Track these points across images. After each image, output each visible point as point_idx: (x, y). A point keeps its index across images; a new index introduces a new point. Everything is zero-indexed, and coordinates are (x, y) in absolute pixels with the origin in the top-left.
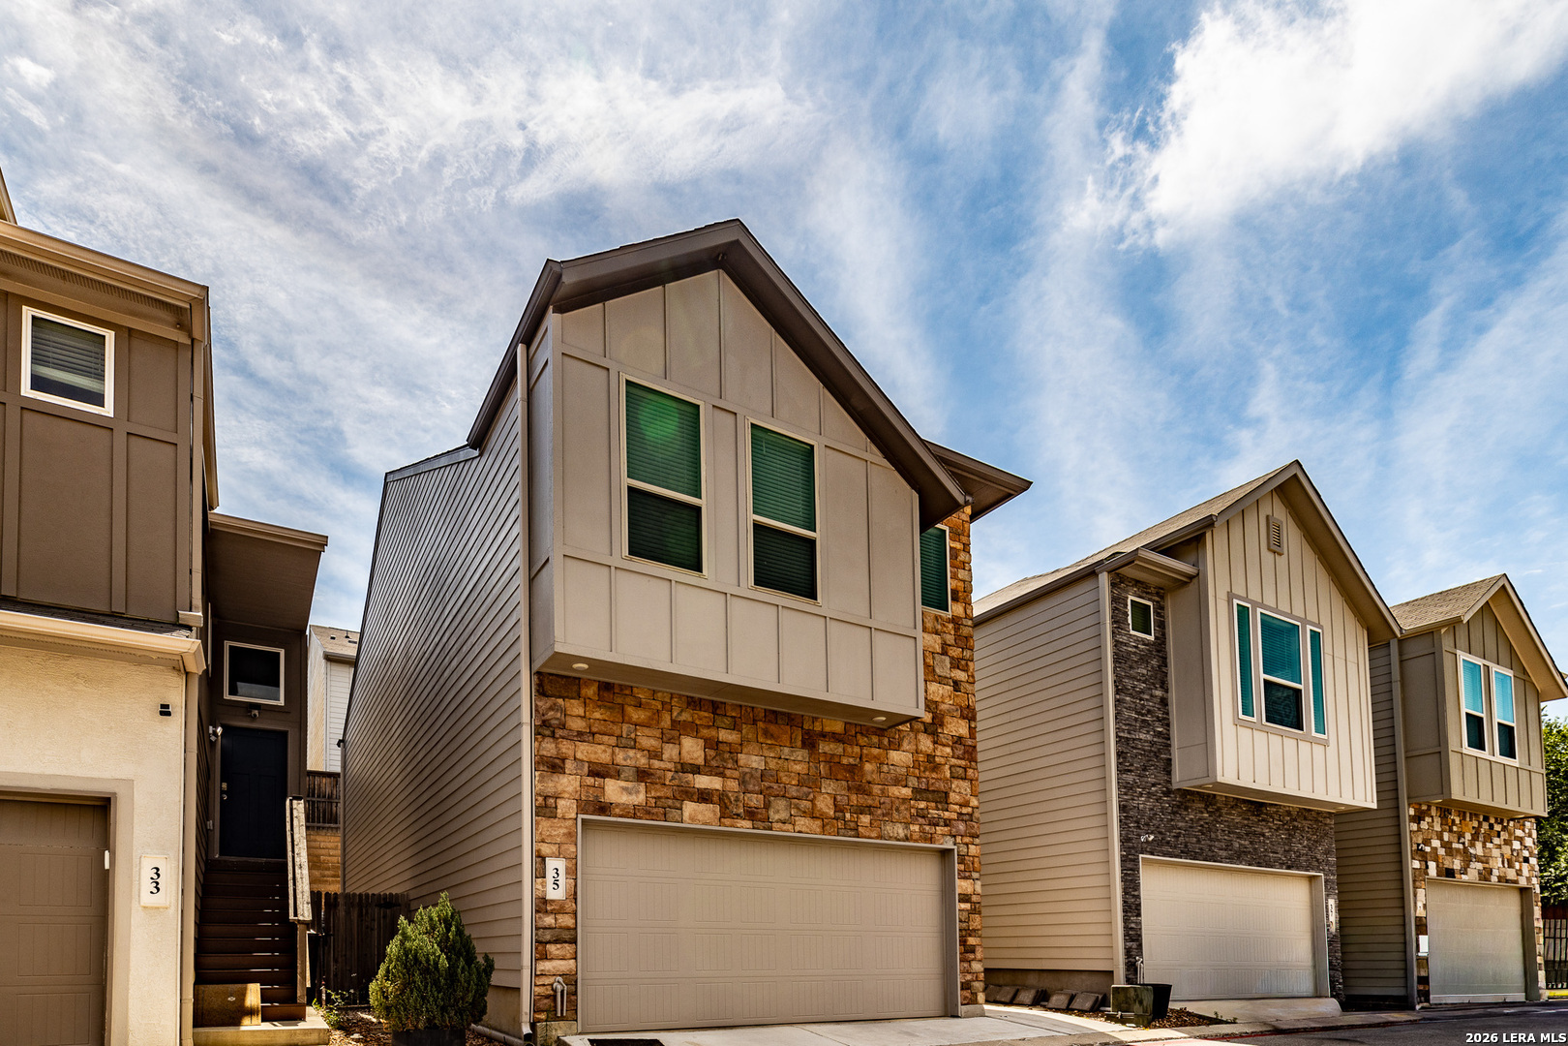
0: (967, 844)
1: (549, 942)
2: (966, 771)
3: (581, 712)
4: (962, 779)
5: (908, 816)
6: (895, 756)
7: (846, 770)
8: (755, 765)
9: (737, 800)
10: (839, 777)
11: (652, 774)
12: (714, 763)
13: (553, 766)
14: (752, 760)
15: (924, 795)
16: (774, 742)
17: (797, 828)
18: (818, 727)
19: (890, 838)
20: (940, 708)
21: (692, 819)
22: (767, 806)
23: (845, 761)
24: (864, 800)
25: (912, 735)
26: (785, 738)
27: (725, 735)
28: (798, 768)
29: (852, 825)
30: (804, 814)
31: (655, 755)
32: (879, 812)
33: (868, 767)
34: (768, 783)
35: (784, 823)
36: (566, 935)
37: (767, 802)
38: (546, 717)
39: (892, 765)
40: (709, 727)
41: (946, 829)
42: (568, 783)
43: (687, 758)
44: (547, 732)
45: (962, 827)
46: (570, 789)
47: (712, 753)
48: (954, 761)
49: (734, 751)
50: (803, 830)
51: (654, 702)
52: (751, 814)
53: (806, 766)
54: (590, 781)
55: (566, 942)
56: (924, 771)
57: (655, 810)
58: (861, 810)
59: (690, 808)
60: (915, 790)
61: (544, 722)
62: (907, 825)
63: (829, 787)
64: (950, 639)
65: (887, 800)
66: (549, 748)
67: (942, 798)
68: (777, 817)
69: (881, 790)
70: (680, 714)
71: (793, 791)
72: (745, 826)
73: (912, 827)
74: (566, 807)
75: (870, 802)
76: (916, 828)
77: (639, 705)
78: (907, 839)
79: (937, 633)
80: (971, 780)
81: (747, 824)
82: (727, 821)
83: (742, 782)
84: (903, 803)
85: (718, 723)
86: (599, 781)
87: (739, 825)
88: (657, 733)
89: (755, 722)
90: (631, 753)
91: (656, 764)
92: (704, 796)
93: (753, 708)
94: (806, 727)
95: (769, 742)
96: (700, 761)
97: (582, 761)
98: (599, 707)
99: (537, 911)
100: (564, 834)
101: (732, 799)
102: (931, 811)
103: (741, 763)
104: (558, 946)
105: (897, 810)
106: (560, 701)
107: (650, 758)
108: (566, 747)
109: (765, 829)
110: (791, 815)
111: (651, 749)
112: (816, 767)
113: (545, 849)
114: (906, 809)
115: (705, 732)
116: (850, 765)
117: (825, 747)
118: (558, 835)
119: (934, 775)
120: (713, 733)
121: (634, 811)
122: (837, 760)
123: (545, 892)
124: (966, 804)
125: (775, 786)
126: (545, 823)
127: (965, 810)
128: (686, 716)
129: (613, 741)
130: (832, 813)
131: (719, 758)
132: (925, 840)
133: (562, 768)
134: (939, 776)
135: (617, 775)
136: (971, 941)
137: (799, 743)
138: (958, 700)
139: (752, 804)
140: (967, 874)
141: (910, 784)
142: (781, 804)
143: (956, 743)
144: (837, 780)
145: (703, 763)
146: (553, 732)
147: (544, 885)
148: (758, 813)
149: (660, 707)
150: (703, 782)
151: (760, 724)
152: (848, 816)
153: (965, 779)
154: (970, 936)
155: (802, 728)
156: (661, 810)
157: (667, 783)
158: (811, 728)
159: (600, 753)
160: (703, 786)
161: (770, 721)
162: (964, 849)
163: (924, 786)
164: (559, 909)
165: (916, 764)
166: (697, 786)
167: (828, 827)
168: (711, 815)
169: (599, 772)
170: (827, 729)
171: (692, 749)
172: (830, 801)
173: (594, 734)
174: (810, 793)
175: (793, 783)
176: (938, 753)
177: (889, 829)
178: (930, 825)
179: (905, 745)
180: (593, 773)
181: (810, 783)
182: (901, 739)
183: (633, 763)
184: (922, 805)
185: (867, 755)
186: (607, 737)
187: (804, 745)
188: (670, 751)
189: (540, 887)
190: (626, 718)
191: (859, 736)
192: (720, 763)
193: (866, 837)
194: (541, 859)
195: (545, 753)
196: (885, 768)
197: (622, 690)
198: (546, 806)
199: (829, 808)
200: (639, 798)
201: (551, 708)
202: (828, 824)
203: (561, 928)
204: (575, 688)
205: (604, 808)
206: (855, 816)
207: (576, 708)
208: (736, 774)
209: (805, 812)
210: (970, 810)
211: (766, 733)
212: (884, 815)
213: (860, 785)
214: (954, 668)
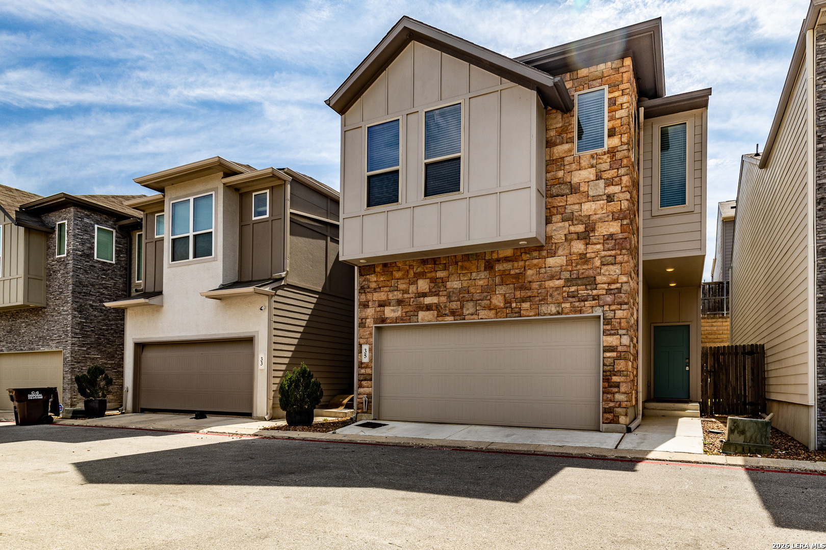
0: (614, 310)
1: (362, 380)
2: (615, 258)
3: (375, 279)
4: (612, 264)
5: (560, 298)
6: (551, 261)
7: (513, 278)
8: (455, 286)
9: (445, 306)
10: (508, 282)
11: (404, 301)
12: (434, 290)
13: (365, 305)
14: (454, 284)
15: (574, 282)
16: (466, 272)
17: (480, 317)
18: (495, 256)
19: (545, 314)
20: (591, 219)
21: (423, 320)
22: (462, 308)
23: (512, 272)
24: (524, 294)
25: (566, 244)
26: (473, 268)
27: (440, 274)
28: (481, 283)
29: (517, 310)
30: (484, 308)
31: (406, 292)
32: (537, 299)
33: (529, 272)
34: (464, 295)
35: (472, 315)
36: (368, 378)
37: (462, 304)
38: (362, 285)
39: (549, 267)
40: (431, 272)
41: (594, 302)
42: (370, 312)
43: (420, 290)
44: (363, 291)
45: (609, 299)
46: (370, 314)
47: (432, 285)
48: (603, 253)
49: (444, 281)
50: (483, 317)
51: (405, 267)
52: (453, 313)
53: (486, 281)
54: (378, 309)
55: (368, 380)
56: (576, 266)
57: (405, 318)
58: (523, 300)
59: (421, 314)
60: (567, 280)
61: (361, 287)
62: (559, 304)
63: (501, 290)
64: (606, 166)
65: (543, 291)
66: (363, 298)
67: (591, 282)
68: (467, 312)
69: (538, 285)
70: (417, 269)
71: (477, 297)
72: (449, 319)
73: (563, 305)
74: (370, 322)
75: (529, 294)
76: (568, 305)
77: (399, 270)
78: (559, 313)
79: (592, 166)
80: (621, 263)
81: (452, 318)
82: (440, 319)
83: (449, 297)
84: (556, 291)
85: (436, 269)
86: (382, 308)
87: (446, 320)
88: (407, 281)
89: (456, 263)
90: (395, 293)
91: (406, 296)
92: (428, 308)
93: (456, 256)
94: (487, 258)
95: (464, 272)
96: (427, 290)
97: (375, 301)
98: (382, 275)
99: (359, 368)
100: (369, 334)
101: (443, 306)
102: (580, 292)
103: (448, 287)
104: (366, 382)
105: (551, 295)
106: (368, 276)
107: (403, 294)
108: (369, 296)
109: (461, 320)
110: (477, 310)
111: (404, 289)
112: (493, 281)
113: (362, 341)
114: (559, 294)
115: (429, 275)
116: (516, 274)
117: (499, 267)
118: (366, 335)
119: (585, 267)
120: (433, 274)
121: (396, 320)
122: (507, 273)
123: (361, 359)
124: (615, 282)
125: (466, 295)
126: (362, 330)
127: (613, 286)
128: (420, 270)
129: (386, 289)
130: (502, 305)
131: (437, 286)
132: (575, 312)
133: (367, 305)
134: (589, 267)
135: (389, 305)
136: (615, 379)
137: (483, 269)
138: (610, 209)
139: (453, 308)
140: (613, 332)
141: (562, 277)
142: (471, 304)
143: (608, 239)
144: (507, 285)
145: (429, 291)
146: (365, 291)
147: (361, 356)
148: (456, 312)
149: (408, 268)
150: (428, 300)
151: (460, 264)
152: (514, 305)
153: (615, 264)
154: (615, 375)
155: (485, 259)
156: (408, 318)
157: (411, 304)
158: (490, 258)
159: (381, 296)
160: (428, 303)
161: (465, 261)
162: (610, 315)
163: (574, 276)
164: (367, 366)
165: (570, 262)
166: (425, 303)
167: (499, 314)
168: (432, 317)
169: (382, 304)
170: (501, 256)
171: (423, 285)
172: (501, 298)
173: (380, 288)
174: (487, 296)
175: (478, 292)
176: (589, 251)
177: (544, 309)
178: (579, 301)
179: (560, 252)
180: (380, 306)
181: (489, 290)
182: (557, 249)
183: (396, 298)
184: (573, 289)
185: (529, 265)
186: (385, 288)
187: (485, 270)
188: (412, 289)
189: (359, 357)
190: (393, 277)
191: (523, 254)
192: (437, 289)
193: (526, 316)
194: (361, 345)
195: (362, 300)
196: (543, 270)
197: (391, 265)
198: (362, 323)
199: (500, 302)
200: (398, 314)
201: (364, 281)
202: (499, 312)
203: (367, 374)
204: (373, 269)
205: (383, 320)
206: (519, 304)
207: (373, 278)
208: (445, 293)
209: (484, 307)
210: (618, 285)
211: (462, 268)
212: (540, 301)
213: (522, 285)
214: (609, 186)
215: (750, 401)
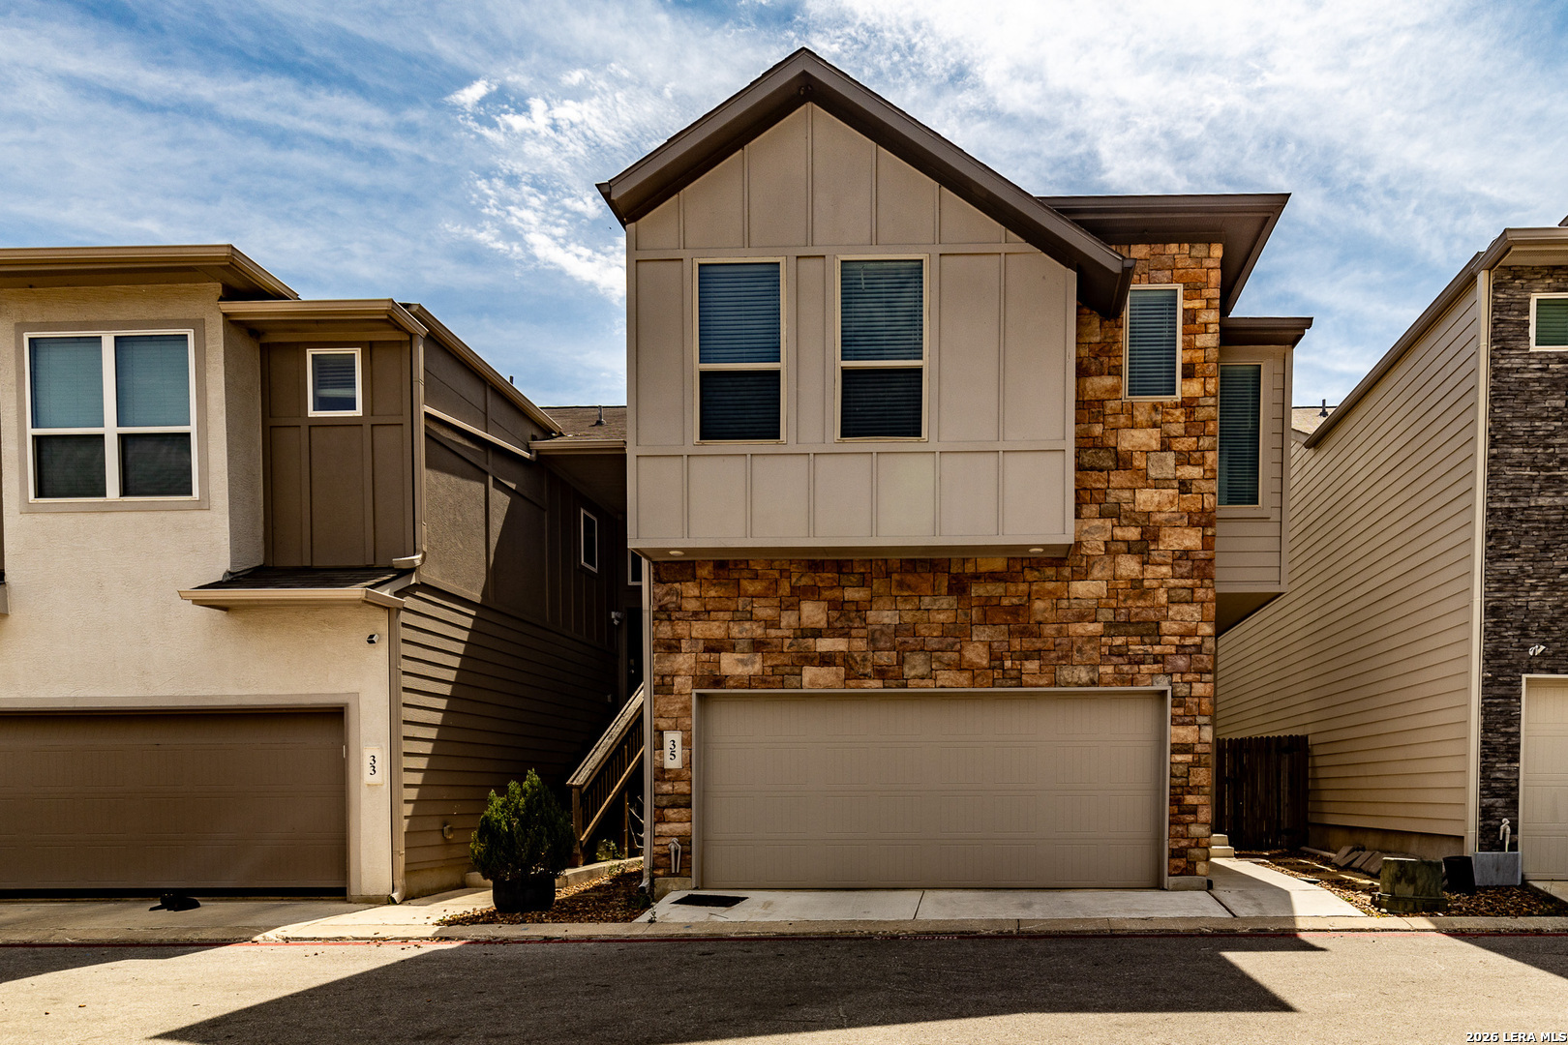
0: (1190, 683)
1: (666, 807)
2: (1193, 592)
3: (696, 592)
4: (1187, 602)
5: (1096, 655)
6: (1079, 588)
7: (1008, 613)
8: (886, 621)
9: (864, 659)
10: (997, 621)
11: (769, 644)
12: (838, 625)
13: (671, 647)
14: (884, 616)
15: (1122, 629)
16: (910, 593)
17: (939, 683)
18: (970, 568)
19: (1068, 684)
20: (1153, 519)
21: (813, 684)
22: (901, 662)
23: (1005, 602)
24: (1028, 644)
25: (1106, 558)
26: (926, 587)
27: (851, 594)
28: (942, 617)
29: (1014, 673)
30: (948, 667)
31: (774, 624)
32: (1053, 655)
33: (1039, 605)
34: (905, 639)
35: (923, 679)
36: (682, 801)
37: (900, 657)
38: (662, 603)
39: (1076, 598)
40: (832, 588)
41: (1156, 666)
42: (684, 661)
43: (806, 622)
44: (664, 616)
45: (1182, 662)
46: (685, 666)
47: (835, 614)
48: (1173, 582)
49: (861, 609)
50: (947, 684)
51: (771, 572)
52: (881, 673)
53: (952, 614)
54: (705, 656)
55: (681, 807)
56: (1125, 601)
57: (772, 679)
58: (1027, 656)
59: (809, 673)
60: (1108, 625)
61: (660, 607)
62: (1094, 667)
63: (983, 634)
64: (1177, 429)
65: (1065, 641)
66: (665, 631)
67: (1151, 631)
68: (913, 673)
69: (1056, 629)
70: (798, 580)
71: (933, 644)
72: (874, 685)
73: (1101, 669)
74: (683, 683)
75: (1039, 645)
76: (1110, 669)
77: (756, 577)
78: (1093, 683)
79: (1154, 425)
80: (1203, 602)
81: (878, 683)
82: (852, 683)
83: (872, 640)
84: (1089, 642)
85: (843, 583)
86: (714, 656)
87: (866, 686)
88: (776, 602)
89: (888, 575)
90: (747, 625)
91: (773, 632)
92: (826, 660)
93: (886, 560)
94: (953, 570)
95: (905, 594)
96: (823, 624)
97: (696, 639)
98: (715, 585)
99: (655, 780)
100: (680, 709)
101: (858, 659)
102: (1132, 647)
103: (870, 620)
104: (675, 810)
105: (1080, 650)
106: (677, 585)
107: (766, 628)
108: (681, 628)
109: (898, 687)
110: (932, 670)
111: (768, 619)
112: (966, 615)
113: (663, 723)
114: (1094, 649)
115: (827, 594)
116: (1013, 605)
117: (977, 590)
118: (675, 710)
119: (1141, 603)
120: (837, 593)
121: (751, 681)
122: (995, 602)
123: (663, 763)
124: (1193, 633)
125: (911, 640)
126: (662, 700)
127: (1188, 641)
128: (804, 581)
129: (727, 616)
130: (985, 662)
131: (845, 618)
132: (1123, 682)
133: (677, 648)
134: (1148, 603)
135: (733, 649)
136: (1190, 799)
137: (944, 590)
138: (1185, 505)
139: (882, 662)
140: (1187, 719)
141: (1100, 618)
142: (919, 658)
143: (1180, 558)
144: (994, 625)
145: (826, 626)
146: (669, 616)
147: (662, 756)
148: (889, 671)
149: (777, 576)
150: (825, 645)
151: (895, 577)
152: (1008, 664)
153: (1192, 602)
154: (1189, 793)
155: (949, 573)
156: (779, 678)
157: (785, 650)
158: (960, 571)
159: (715, 630)
160: (825, 650)
161: (907, 572)
162: (1183, 690)
163: (1122, 618)
164: (677, 777)
165: (1113, 592)
166: (818, 650)
167: (979, 679)
168: (834, 678)
169: (714, 647)
170: (982, 569)
171: (813, 613)
172: (982, 650)
173: (709, 612)
174: (955, 643)
175: (935, 634)
176: (1148, 575)
177: (1066, 674)
178: (1129, 663)
179: (1096, 572)
180: (708, 650)
181: (958, 633)
182: (1090, 566)
183: (749, 635)
184: (1119, 641)
185: (1037, 591)
186: (722, 613)
187: (950, 592)
188: (788, 619)
189: (657, 758)
190: (742, 592)
191: (1026, 571)
192: (845, 624)
193: (1032, 686)
194: (660, 733)
195: (662, 636)
196: (1064, 603)
197: (736, 565)
198: (663, 685)
199: (981, 658)
200: (756, 668)
201: (667, 594)
202: (979, 675)
203: (677, 794)
204: (689, 571)
205: (718, 681)
206: (1017, 662)
207: (691, 589)
208: (863, 632)
209: (949, 665)
210: (1197, 640)
211: (901, 585)
212: (1059, 658)
213: (1025, 628)
214: (1182, 464)
215: (1286, 826)
